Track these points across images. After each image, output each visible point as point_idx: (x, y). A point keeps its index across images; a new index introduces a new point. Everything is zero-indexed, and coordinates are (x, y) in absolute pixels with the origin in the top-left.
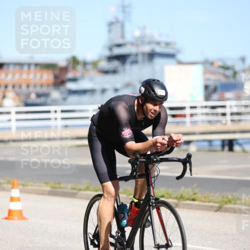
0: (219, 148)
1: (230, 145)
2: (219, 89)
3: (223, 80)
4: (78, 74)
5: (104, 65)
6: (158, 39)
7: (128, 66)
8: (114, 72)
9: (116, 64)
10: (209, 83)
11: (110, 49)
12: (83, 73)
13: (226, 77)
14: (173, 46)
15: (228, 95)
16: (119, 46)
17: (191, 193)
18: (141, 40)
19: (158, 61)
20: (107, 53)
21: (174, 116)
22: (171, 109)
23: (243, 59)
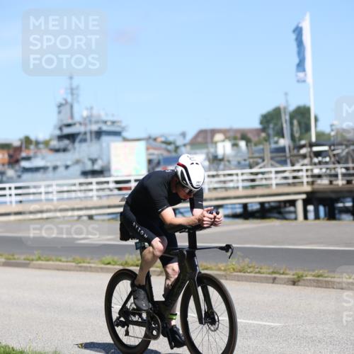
2: (162, 163)
3: (166, 154)
4: (31, 154)
5: (55, 143)
6: (105, 118)
7: (77, 144)
8: (65, 150)
9: (66, 142)
10: (151, 157)
11: (61, 129)
12: (35, 153)
13: (169, 151)
14: (119, 124)
16: (69, 125)
17: (135, 260)
18: (89, 120)
19: (105, 139)
20: (58, 133)
21: (120, 189)
22: (117, 182)
23: (184, 135)
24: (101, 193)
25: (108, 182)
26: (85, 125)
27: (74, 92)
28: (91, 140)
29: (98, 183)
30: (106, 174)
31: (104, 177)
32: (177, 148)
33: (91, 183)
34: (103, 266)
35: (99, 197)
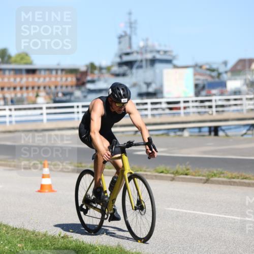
0: (207, 134)
1: (215, 131)
2: (206, 87)
3: (210, 80)
4: (95, 77)
5: (116, 69)
6: (158, 48)
7: (134, 70)
8: (124, 75)
9: (125, 68)
10: (198, 82)
11: (121, 57)
12: (99, 77)
13: (212, 77)
14: (169, 53)
15: (214, 91)
16: (127, 54)
17: (185, 169)
18: (145, 49)
19: (158, 66)
20: (118, 60)
21: (171, 109)
22: (169, 103)
23: (225, 63)
24: (155, 112)
25: (160, 103)
26: (142, 53)
27: (133, 25)
28: (147, 66)
29: (152, 103)
30: (159, 95)
31: (157, 98)
32: (219, 74)
33: (146, 104)
34: (157, 174)
35: (153, 115)
